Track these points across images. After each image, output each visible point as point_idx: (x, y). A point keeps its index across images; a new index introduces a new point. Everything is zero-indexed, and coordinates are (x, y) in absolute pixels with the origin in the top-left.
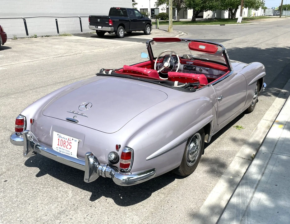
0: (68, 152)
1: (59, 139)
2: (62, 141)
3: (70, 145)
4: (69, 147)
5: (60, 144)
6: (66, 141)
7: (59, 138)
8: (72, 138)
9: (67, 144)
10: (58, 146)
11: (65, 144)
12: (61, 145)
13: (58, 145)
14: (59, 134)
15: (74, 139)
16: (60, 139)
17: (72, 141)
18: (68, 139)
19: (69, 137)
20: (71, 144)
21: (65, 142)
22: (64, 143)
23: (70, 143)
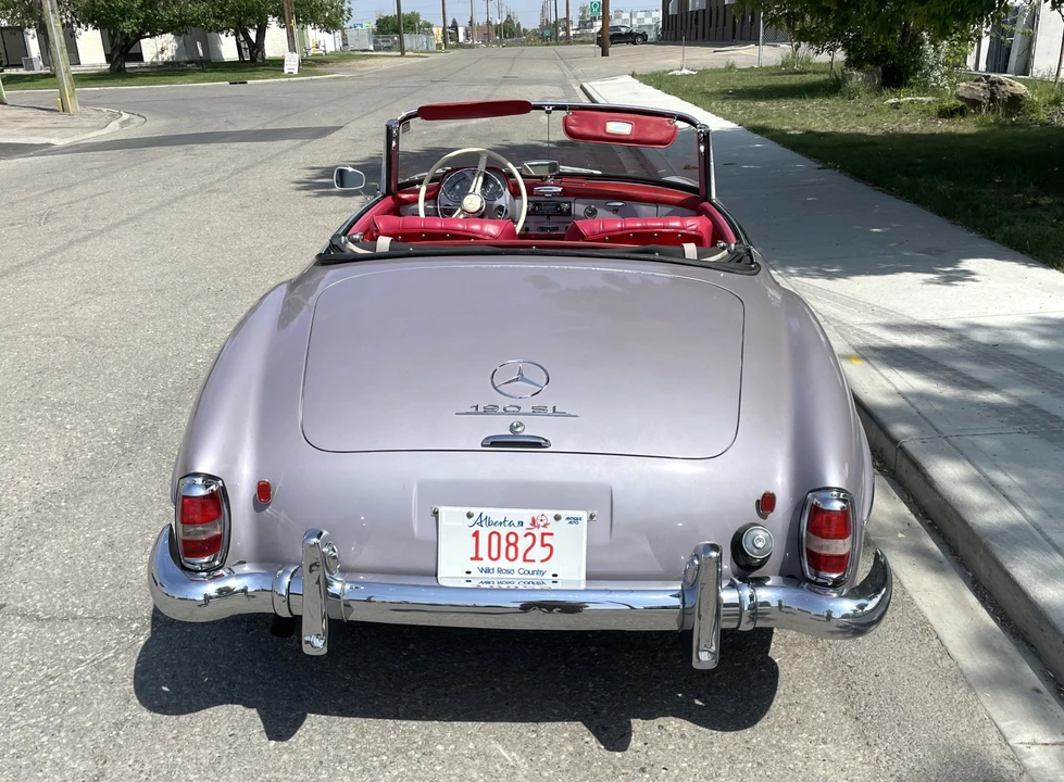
0: (535, 576)
1: (476, 534)
2: (495, 537)
3: (543, 545)
4: (539, 552)
5: (483, 553)
6: (521, 531)
7: (477, 527)
8: (551, 513)
9: (524, 543)
10: (474, 566)
11: (515, 545)
12: (494, 555)
13: (477, 558)
14: (476, 511)
15: (564, 514)
16: (484, 532)
17: (553, 527)
18: (527, 524)
19: (536, 513)
20: (547, 540)
21: (512, 539)
22: (509, 544)
23: (543, 535)
